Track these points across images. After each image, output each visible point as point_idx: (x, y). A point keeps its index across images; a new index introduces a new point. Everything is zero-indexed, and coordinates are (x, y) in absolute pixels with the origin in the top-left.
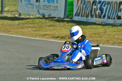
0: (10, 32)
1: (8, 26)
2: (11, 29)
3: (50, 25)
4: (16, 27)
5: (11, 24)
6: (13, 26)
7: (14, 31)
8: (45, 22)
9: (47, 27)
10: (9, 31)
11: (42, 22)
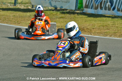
0: (20, 24)
1: (20, 17)
2: (21, 21)
3: (60, 17)
4: (27, 18)
5: (22, 15)
6: (24, 17)
7: (24, 22)
8: (56, 14)
9: (58, 19)
10: (20, 22)
11: (53, 14)
